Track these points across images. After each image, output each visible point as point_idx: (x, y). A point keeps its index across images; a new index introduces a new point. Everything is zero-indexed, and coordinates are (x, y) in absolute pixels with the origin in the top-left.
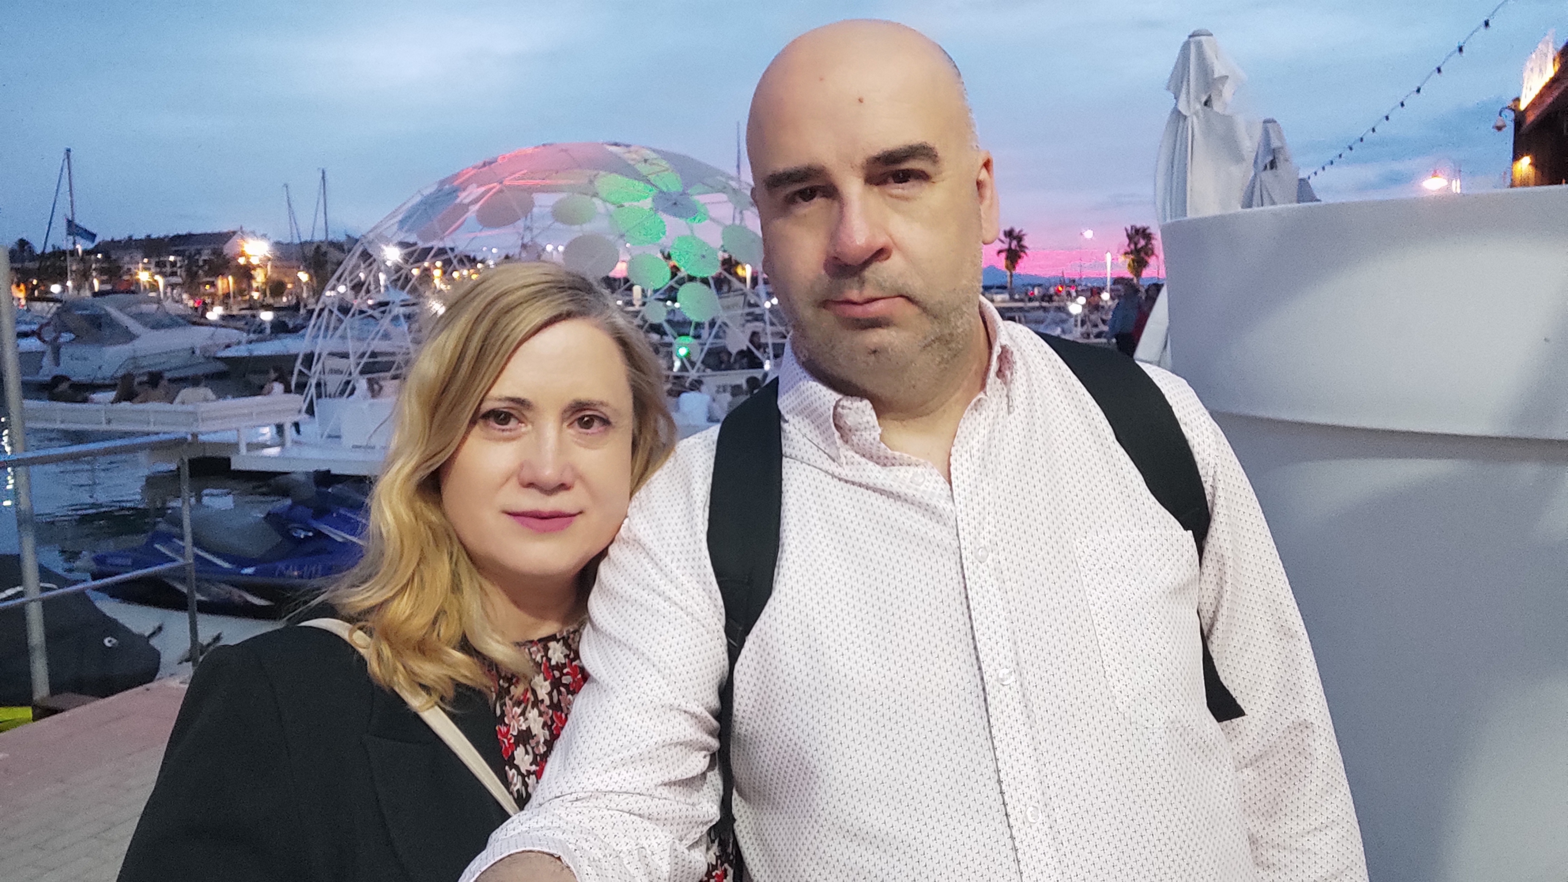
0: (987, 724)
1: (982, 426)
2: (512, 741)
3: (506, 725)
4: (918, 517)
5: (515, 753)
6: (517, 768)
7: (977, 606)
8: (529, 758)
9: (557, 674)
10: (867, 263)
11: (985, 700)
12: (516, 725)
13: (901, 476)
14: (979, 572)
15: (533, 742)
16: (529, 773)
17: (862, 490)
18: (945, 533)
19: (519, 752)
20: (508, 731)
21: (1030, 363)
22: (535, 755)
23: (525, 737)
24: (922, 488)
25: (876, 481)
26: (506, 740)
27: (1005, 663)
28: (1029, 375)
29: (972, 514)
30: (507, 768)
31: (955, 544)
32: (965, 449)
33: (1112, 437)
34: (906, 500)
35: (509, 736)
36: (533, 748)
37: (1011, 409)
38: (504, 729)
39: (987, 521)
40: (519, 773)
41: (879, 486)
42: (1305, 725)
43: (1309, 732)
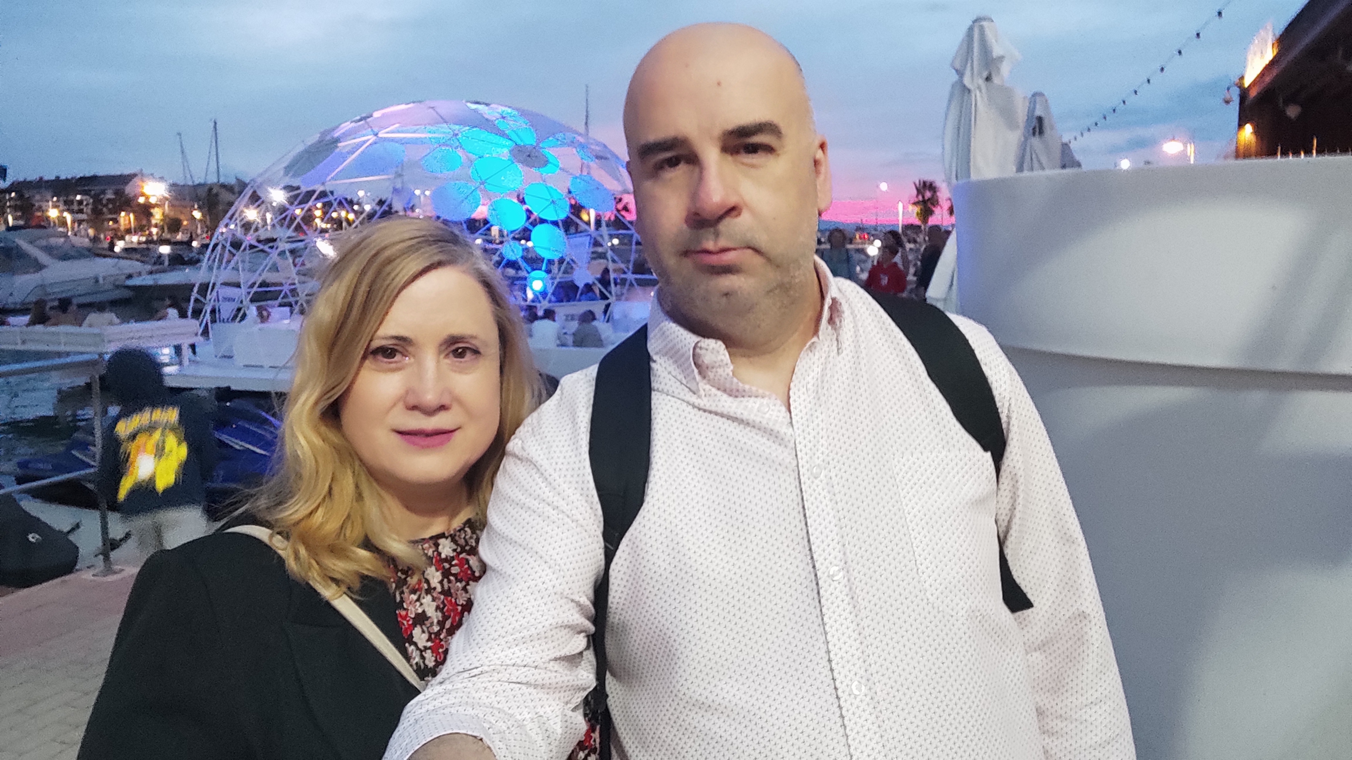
0: (820, 613)
1: (816, 365)
2: (410, 622)
3: (405, 609)
4: (764, 440)
5: (413, 632)
6: (415, 644)
7: (812, 514)
8: (426, 636)
9: (446, 565)
10: (721, 218)
11: (818, 593)
12: (414, 609)
13: (750, 406)
14: (814, 486)
15: (428, 623)
16: (426, 648)
17: (718, 417)
18: (786, 454)
19: (417, 631)
20: (407, 614)
21: (857, 312)
22: (430, 633)
23: (421, 619)
24: (767, 416)
25: (729, 410)
26: (405, 622)
27: (836, 562)
28: (855, 322)
29: (808, 438)
30: (408, 645)
31: (795, 463)
32: (802, 384)
34: (754, 426)
35: (408, 619)
36: (428, 628)
37: (840, 351)
38: (403, 613)
39: (820, 443)
40: (417, 647)
41: (732, 414)
42: (1083, 616)
43: (1086, 622)
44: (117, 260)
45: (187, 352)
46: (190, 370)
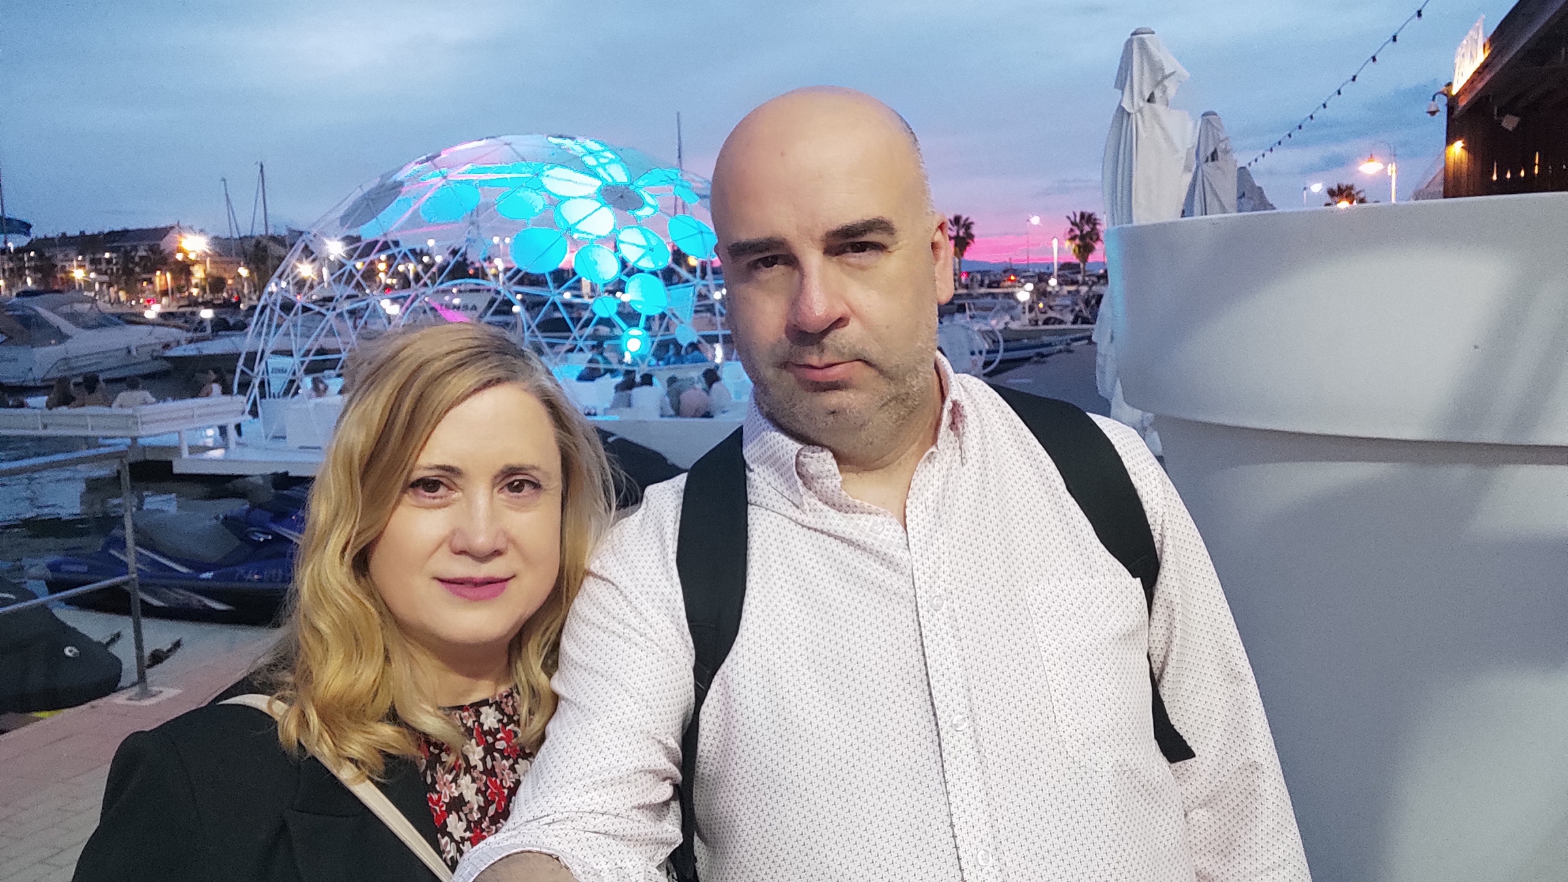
0: (941, 769)
1: (936, 478)
2: (444, 808)
3: (438, 792)
4: (876, 565)
5: (448, 820)
6: (450, 835)
7: (932, 653)
8: (463, 825)
9: (490, 739)
10: (826, 332)
11: (940, 745)
12: (448, 792)
13: (861, 525)
14: (934, 620)
15: (466, 809)
16: (463, 839)
17: (825, 536)
18: (902, 582)
19: (452, 819)
20: (440, 798)
21: (984, 416)
22: (469, 822)
23: (458, 804)
24: (881, 536)
25: (837, 528)
26: (437, 808)
27: (960, 709)
28: (982, 426)
29: (928, 563)
30: (439, 836)
31: (912, 593)
32: (920, 501)
33: (1063, 487)
34: (865, 549)
35: (441, 804)
36: (466, 815)
37: (964, 461)
38: (435, 797)
39: (942, 569)
40: (452, 839)
41: (839, 534)
42: (1255, 766)
43: (1258, 773)
44: (151, 327)
45: (232, 433)
46: (236, 453)
